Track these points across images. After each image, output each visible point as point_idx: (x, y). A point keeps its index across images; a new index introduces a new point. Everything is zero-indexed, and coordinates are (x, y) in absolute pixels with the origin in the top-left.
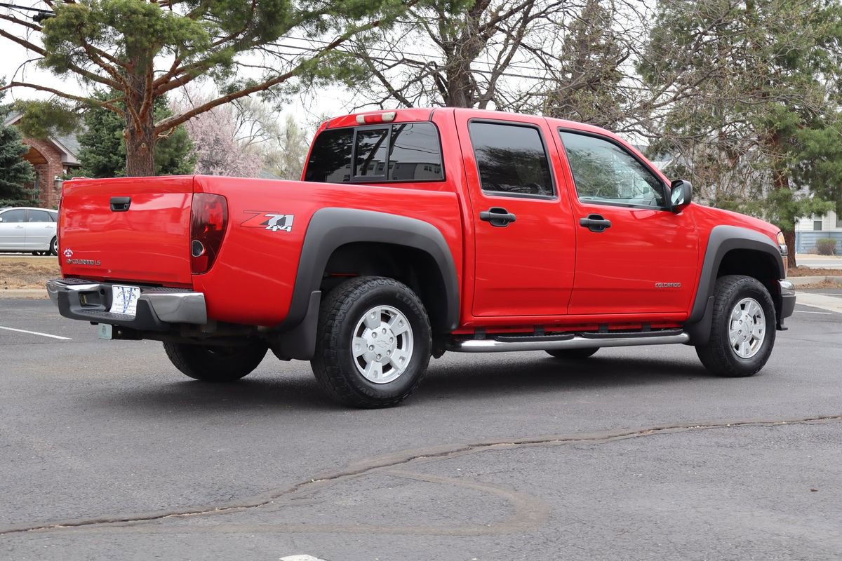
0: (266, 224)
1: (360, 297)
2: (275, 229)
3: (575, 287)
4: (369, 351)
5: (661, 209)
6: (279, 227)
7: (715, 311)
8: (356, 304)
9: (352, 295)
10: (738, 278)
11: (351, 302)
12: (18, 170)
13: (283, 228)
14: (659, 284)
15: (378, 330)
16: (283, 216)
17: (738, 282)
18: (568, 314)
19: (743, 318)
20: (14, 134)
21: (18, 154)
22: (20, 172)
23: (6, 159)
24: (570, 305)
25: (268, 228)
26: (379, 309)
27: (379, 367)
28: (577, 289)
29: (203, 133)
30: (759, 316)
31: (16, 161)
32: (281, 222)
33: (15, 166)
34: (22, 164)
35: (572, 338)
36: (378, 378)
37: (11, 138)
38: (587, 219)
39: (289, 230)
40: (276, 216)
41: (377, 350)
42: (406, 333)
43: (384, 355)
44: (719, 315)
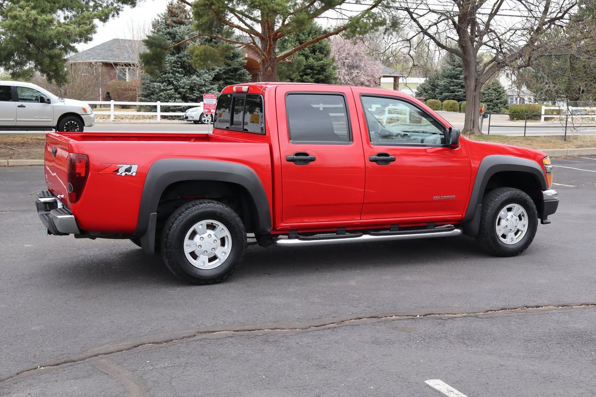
0: (117, 171)
1: (188, 215)
2: (123, 174)
3: (365, 202)
4: (198, 249)
5: (443, 146)
6: (127, 173)
7: (483, 213)
8: (185, 220)
9: (183, 214)
10: (505, 190)
11: (182, 219)
12: (240, 75)
13: (130, 174)
14: (436, 198)
15: (205, 236)
16: (130, 166)
17: (505, 194)
18: (361, 219)
19: (509, 217)
20: (239, 54)
21: (241, 65)
22: (241, 76)
23: (234, 68)
24: (363, 213)
25: (119, 174)
26: (205, 222)
27: (206, 259)
28: (366, 203)
29: (348, 50)
30: (523, 216)
31: (240, 69)
32: (128, 170)
33: (239, 72)
34: (242, 71)
35: (361, 236)
36: (205, 266)
37: (237, 57)
38: (375, 157)
39: (134, 174)
40: (124, 166)
41: (204, 248)
42: (227, 236)
43: (209, 251)
44: (487, 217)
